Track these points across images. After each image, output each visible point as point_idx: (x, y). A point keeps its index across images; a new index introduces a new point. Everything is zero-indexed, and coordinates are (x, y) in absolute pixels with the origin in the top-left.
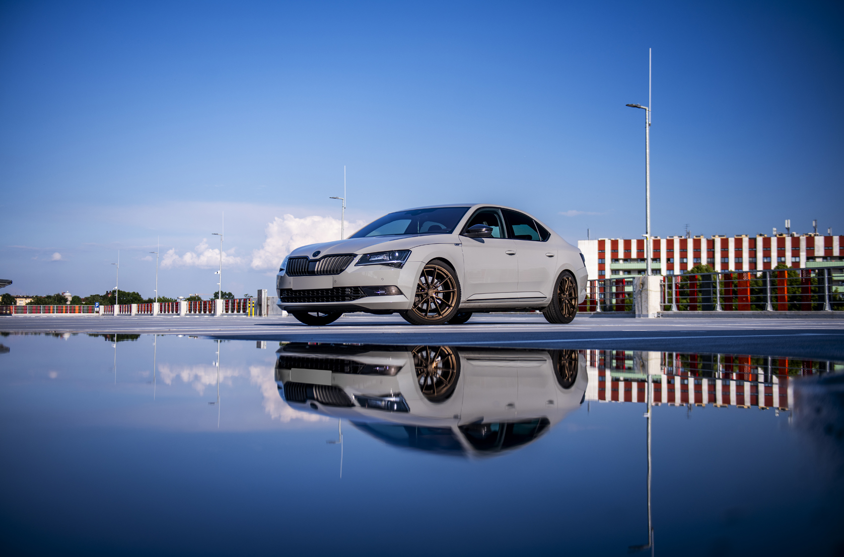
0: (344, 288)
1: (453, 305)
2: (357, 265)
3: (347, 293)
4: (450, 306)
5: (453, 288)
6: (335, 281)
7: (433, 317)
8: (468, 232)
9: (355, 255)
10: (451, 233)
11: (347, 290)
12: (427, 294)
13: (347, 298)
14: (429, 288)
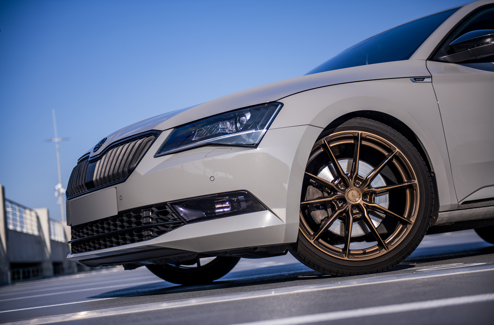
0: (138, 210)
1: (413, 220)
2: (161, 153)
3: (144, 221)
4: (405, 223)
5: (410, 177)
6: (120, 198)
7: (365, 253)
8: (451, 51)
9: (156, 134)
10: (408, 59)
11: (144, 214)
12: (343, 200)
13: (145, 233)
14: (347, 186)
